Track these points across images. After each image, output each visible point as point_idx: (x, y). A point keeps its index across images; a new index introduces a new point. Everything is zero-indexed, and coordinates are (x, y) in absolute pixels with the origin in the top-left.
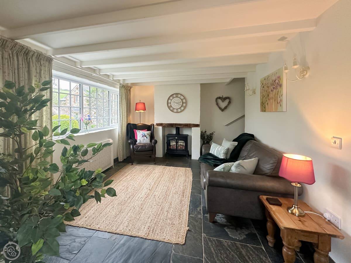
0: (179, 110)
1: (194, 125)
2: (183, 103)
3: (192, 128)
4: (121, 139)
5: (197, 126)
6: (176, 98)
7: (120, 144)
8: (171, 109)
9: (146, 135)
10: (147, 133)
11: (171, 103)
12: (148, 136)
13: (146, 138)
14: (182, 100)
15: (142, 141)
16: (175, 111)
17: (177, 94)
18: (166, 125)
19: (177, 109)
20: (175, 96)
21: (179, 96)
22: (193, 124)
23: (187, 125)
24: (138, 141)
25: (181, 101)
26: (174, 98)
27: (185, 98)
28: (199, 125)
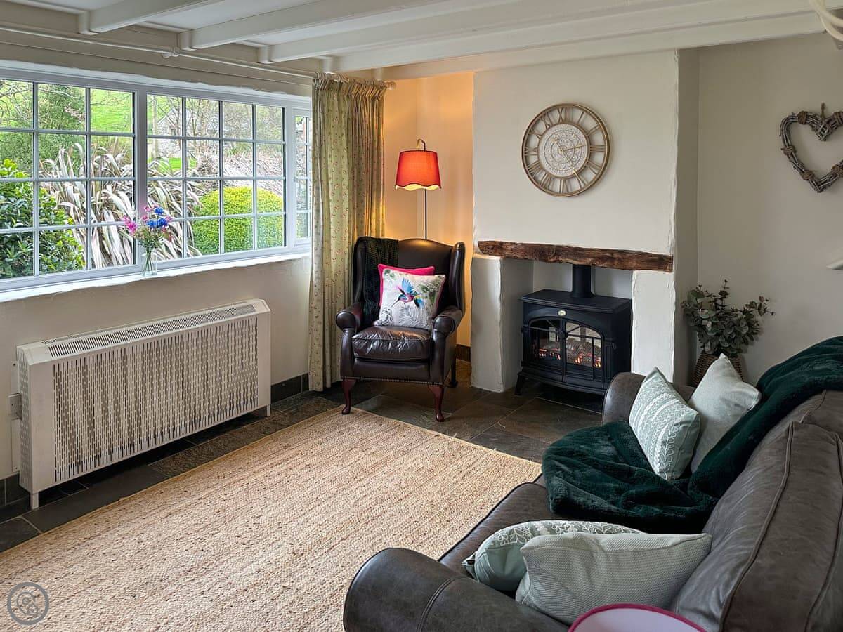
0: (575, 185)
1: (646, 258)
2: (592, 149)
3: (635, 272)
4: (318, 301)
5: (658, 262)
6: (563, 126)
7: (315, 319)
8: (541, 177)
9: (415, 290)
10: (420, 281)
11: (537, 150)
12: (421, 297)
13: (412, 304)
14: (589, 136)
15: (394, 315)
16: (557, 186)
17: (566, 107)
18: (516, 250)
19: (566, 180)
20: (556, 116)
21: (577, 115)
22: (641, 255)
23: (612, 259)
24: (382, 316)
25: (584, 140)
26: (553, 125)
27: (603, 126)
28: (671, 259)
